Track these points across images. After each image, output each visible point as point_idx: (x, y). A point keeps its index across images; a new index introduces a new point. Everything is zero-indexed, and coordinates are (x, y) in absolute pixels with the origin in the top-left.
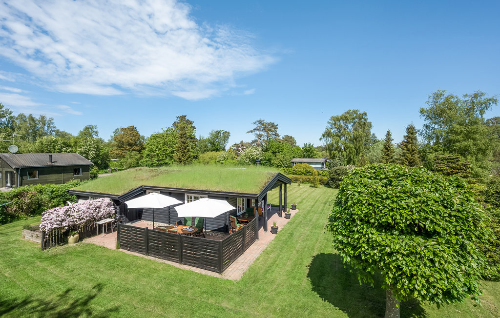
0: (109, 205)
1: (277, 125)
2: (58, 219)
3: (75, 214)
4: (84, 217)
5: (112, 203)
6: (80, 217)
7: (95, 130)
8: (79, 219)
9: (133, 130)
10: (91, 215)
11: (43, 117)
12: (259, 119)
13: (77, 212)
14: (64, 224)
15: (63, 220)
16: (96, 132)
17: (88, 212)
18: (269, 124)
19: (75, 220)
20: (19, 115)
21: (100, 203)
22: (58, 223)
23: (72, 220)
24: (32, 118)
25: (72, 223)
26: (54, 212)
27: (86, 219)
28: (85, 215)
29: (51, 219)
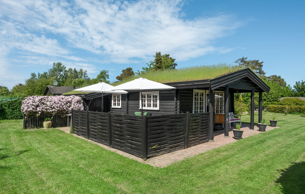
0: (79, 102)
1: (263, 62)
2: (33, 104)
3: (48, 103)
4: (55, 107)
5: (82, 101)
6: (51, 106)
7: (107, 74)
8: (51, 107)
9: (129, 71)
10: (61, 106)
11: (81, 70)
12: (241, 58)
13: (50, 102)
14: (38, 109)
15: (38, 106)
16: (108, 76)
17: (58, 103)
18: (253, 62)
19: (48, 108)
20: (69, 69)
21: (71, 99)
22: (33, 107)
23: (46, 108)
24: (75, 71)
25: (45, 110)
26: (31, 98)
27: (56, 108)
28: (56, 105)
29: (28, 103)
